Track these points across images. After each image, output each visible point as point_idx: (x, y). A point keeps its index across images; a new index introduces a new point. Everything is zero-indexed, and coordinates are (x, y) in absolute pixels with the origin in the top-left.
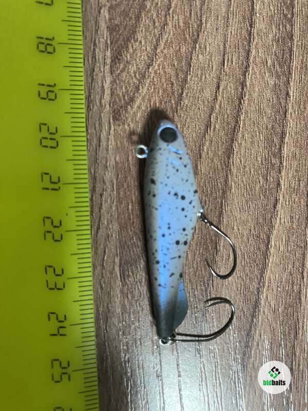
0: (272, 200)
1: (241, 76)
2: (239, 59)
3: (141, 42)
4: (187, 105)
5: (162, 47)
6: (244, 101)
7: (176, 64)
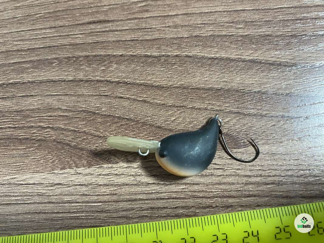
0: (186, 59)
1: (113, 84)
2: (103, 86)
3: (97, 146)
4: (134, 115)
5: (99, 133)
6: (128, 82)
7: (109, 124)
